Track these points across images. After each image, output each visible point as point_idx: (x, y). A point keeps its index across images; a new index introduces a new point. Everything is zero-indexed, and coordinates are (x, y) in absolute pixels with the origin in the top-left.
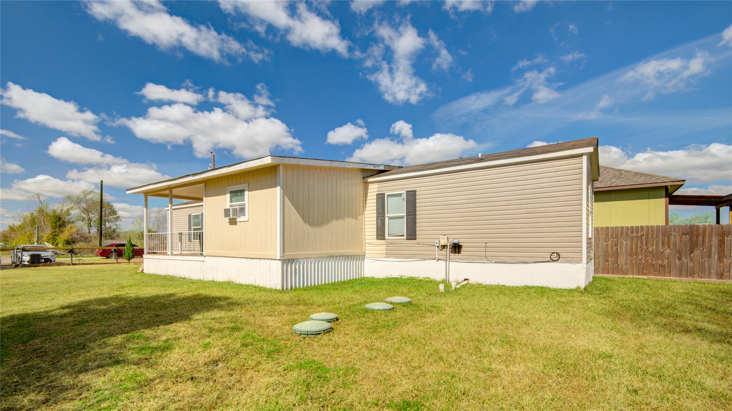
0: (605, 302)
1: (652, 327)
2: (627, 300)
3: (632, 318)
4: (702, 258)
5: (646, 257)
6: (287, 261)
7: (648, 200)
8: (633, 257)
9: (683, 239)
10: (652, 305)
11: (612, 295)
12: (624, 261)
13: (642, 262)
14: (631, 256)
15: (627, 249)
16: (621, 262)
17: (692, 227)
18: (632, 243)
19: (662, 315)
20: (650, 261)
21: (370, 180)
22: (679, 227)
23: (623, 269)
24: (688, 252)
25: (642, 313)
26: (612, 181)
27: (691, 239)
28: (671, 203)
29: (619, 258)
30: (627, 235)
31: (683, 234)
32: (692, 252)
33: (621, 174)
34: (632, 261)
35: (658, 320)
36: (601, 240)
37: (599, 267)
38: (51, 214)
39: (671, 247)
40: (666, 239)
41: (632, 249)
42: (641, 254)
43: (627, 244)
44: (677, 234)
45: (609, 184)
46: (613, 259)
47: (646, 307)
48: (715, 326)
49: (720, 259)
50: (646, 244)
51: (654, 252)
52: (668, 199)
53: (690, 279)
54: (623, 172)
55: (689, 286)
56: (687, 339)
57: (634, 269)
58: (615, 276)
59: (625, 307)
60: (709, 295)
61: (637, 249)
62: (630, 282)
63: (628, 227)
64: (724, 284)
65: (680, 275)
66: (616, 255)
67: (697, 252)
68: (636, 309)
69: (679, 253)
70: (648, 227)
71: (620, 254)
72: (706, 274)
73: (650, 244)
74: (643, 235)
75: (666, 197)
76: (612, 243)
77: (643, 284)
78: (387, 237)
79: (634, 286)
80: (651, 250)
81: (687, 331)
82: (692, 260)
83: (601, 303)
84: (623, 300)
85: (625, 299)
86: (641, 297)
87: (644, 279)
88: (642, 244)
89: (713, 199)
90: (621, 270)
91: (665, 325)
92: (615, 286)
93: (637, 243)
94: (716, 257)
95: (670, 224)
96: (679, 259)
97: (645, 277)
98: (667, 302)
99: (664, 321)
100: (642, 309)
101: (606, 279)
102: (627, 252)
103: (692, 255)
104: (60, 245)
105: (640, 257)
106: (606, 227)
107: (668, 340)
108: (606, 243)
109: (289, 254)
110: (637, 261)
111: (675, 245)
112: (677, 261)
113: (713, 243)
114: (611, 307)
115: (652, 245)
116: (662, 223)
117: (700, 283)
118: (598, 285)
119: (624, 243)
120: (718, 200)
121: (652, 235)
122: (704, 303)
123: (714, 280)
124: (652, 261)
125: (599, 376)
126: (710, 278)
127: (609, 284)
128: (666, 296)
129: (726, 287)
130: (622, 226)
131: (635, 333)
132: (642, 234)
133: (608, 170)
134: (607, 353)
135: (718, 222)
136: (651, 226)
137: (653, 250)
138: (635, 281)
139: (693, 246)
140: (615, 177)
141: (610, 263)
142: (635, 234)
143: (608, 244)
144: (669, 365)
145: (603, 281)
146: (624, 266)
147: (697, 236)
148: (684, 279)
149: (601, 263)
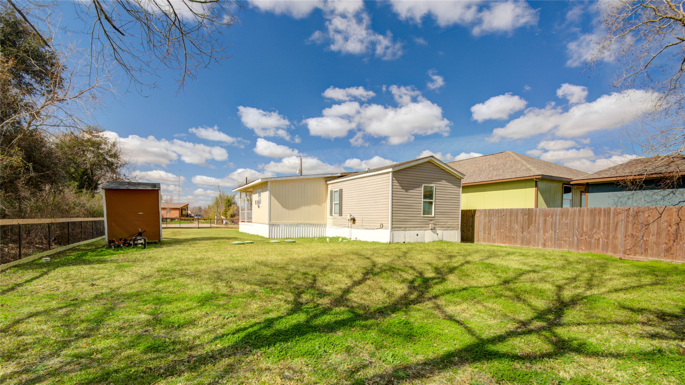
4: (535, 233)
5: (505, 230)
6: (271, 225)
9: (525, 219)
12: (494, 234)
14: (498, 229)
15: (496, 225)
16: (492, 234)
18: (498, 221)
20: (507, 234)
21: (328, 183)
26: (506, 175)
27: (529, 218)
29: (491, 231)
30: (496, 215)
31: (525, 215)
32: (529, 228)
34: (498, 234)
38: (226, 198)
39: (518, 224)
40: (516, 218)
41: (498, 225)
42: (503, 229)
44: (521, 214)
46: (488, 232)
49: (544, 233)
50: (505, 222)
57: (499, 239)
61: (501, 225)
65: (522, 243)
66: (490, 229)
67: (532, 228)
69: (522, 229)
71: (492, 228)
72: (536, 243)
73: (507, 221)
74: (504, 215)
75: (536, 187)
78: (333, 214)
80: (507, 226)
82: (529, 233)
88: (503, 221)
90: (492, 240)
93: (501, 221)
102: (495, 227)
103: (530, 230)
104: (228, 218)
105: (502, 231)
109: (273, 222)
111: (520, 222)
112: (521, 234)
113: (540, 222)
117: (533, 250)
119: (494, 221)
123: (540, 248)
126: (538, 246)
130: (493, 208)
137: (509, 226)
139: (530, 223)
141: (486, 235)
142: (499, 214)
146: (494, 237)
147: (532, 217)
149: (482, 235)
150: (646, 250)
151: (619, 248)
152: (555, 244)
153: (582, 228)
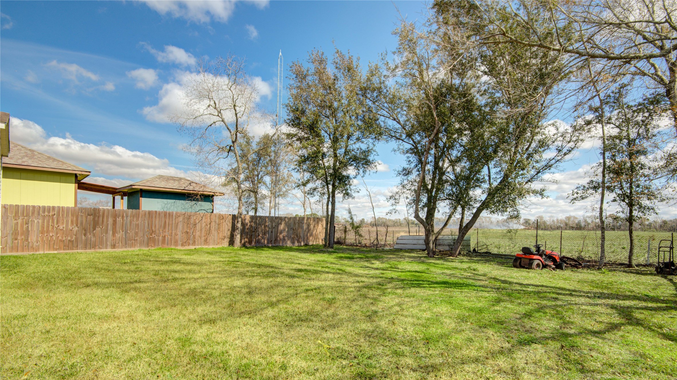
0: (16, 277)
1: (61, 289)
2: (39, 272)
3: (43, 286)
4: (102, 234)
5: (57, 234)
7: (59, 183)
8: (44, 234)
9: (88, 219)
10: (62, 273)
11: (23, 270)
12: (35, 239)
13: (53, 239)
14: (42, 233)
15: (39, 227)
16: (31, 240)
17: (95, 209)
18: (44, 222)
19: (69, 278)
20: (60, 238)
22: (85, 209)
23: (34, 247)
24: (92, 229)
25: (53, 280)
26: (24, 160)
27: (94, 219)
28: (79, 188)
29: (30, 236)
30: (39, 214)
31: (89, 215)
32: (94, 229)
33: (34, 155)
34: (43, 238)
35: (66, 283)
36: (9, 218)
37: (6, 246)
39: (79, 225)
40: (75, 219)
41: (43, 227)
42: (52, 232)
43: (38, 222)
44: (84, 214)
45: (20, 162)
46: (23, 237)
47: (56, 275)
48: (106, 279)
49: (114, 234)
50: (57, 223)
51: (64, 229)
52: (77, 185)
53: (93, 250)
54: (36, 153)
55: (92, 256)
56: (87, 291)
57: (45, 245)
58: (26, 253)
59: (37, 278)
60: (104, 261)
61: (48, 227)
62: (41, 257)
63: (39, 207)
64: (115, 252)
65: (86, 248)
66: (27, 233)
67: (98, 229)
68: (47, 278)
69: (85, 230)
70: (59, 207)
71: (30, 232)
72: (104, 246)
73: (61, 222)
74: (55, 214)
75: (75, 183)
76: (23, 222)
77: (53, 257)
79: (45, 260)
80: (61, 228)
81: (88, 286)
82: (94, 235)
83: (12, 278)
84: (34, 273)
85: (36, 271)
86: (52, 268)
87: (54, 254)
88: (53, 222)
89: (110, 190)
90: (32, 247)
91: (72, 285)
92: (26, 262)
93: (48, 222)
94: (111, 232)
95: (79, 206)
96: (85, 235)
97: (56, 252)
98: (74, 269)
99: (71, 282)
100: (52, 277)
101: (15, 257)
102: (38, 230)
103: (95, 231)
105: (51, 235)
106: (16, 205)
107: (73, 294)
108: (16, 221)
110: (48, 238)
111: (82, 223)
112: (83, 236)
113: (109, 223)
114: (22, 280)
115: (63, 223)
116: (72, 205)
117: (100, 253)
118: (7, 263)
119: (36, 221)
120: (114, 190)
121: (63, 215)
122: (101, 266)
123: (109, 250)
124: (63, 238)
125: (15, 333)
126: (107, 249)
127: (19, 261)
128: (73, 264)
129: (116, 254)
130: (33, 205)
131: (46, 295)
132: (53, 213)
133: (19, 147)
134: (21, 314)
135: (114, 207)
136: (62, 207)
137: (63, 228)
138: (46, 255)
139: (95, 225)
140: (27, 156)
141: (19, 241)
142: (46, 213)
143: (18, 223)
144: (74, 309)
145: (13, 259)
146: (35, 244)
147: (99, 217)
148: (88, 251)
149: (10, 241)
150: (194, 242)
151: (179, 242)
152: (126, 244)
153: (152, 228)
